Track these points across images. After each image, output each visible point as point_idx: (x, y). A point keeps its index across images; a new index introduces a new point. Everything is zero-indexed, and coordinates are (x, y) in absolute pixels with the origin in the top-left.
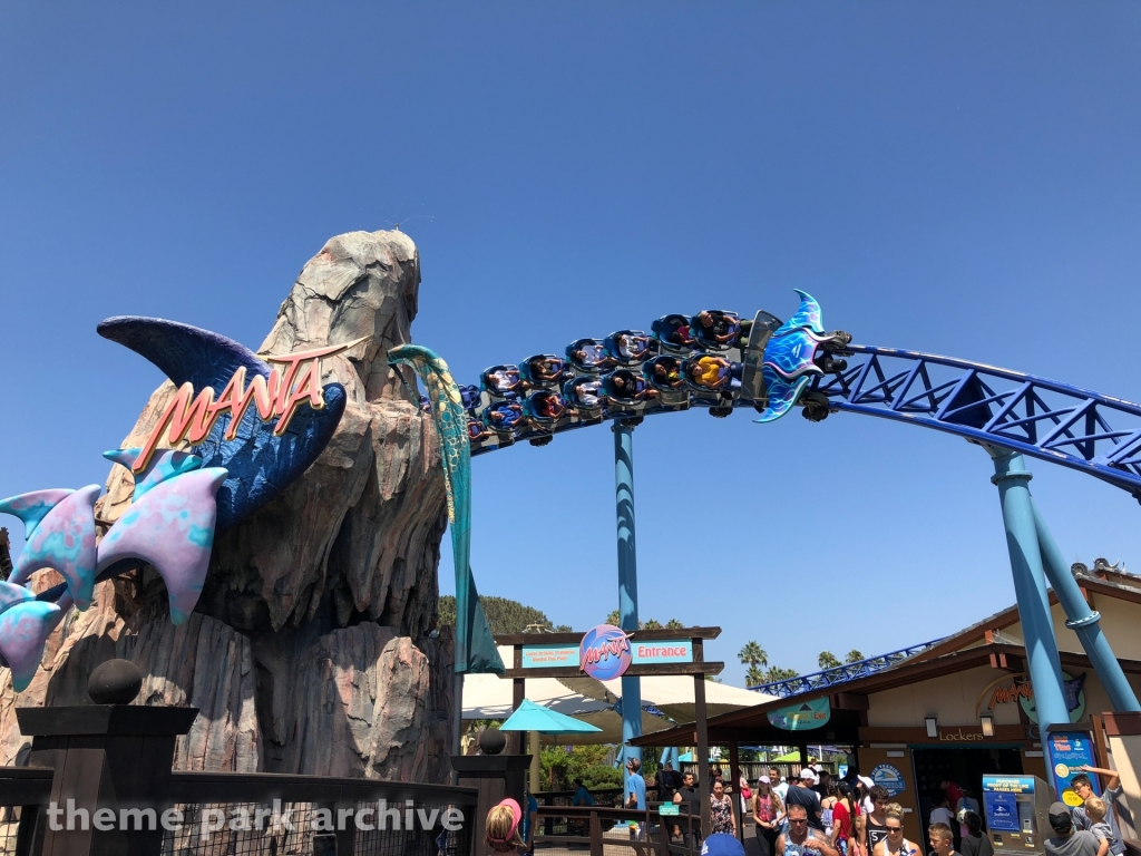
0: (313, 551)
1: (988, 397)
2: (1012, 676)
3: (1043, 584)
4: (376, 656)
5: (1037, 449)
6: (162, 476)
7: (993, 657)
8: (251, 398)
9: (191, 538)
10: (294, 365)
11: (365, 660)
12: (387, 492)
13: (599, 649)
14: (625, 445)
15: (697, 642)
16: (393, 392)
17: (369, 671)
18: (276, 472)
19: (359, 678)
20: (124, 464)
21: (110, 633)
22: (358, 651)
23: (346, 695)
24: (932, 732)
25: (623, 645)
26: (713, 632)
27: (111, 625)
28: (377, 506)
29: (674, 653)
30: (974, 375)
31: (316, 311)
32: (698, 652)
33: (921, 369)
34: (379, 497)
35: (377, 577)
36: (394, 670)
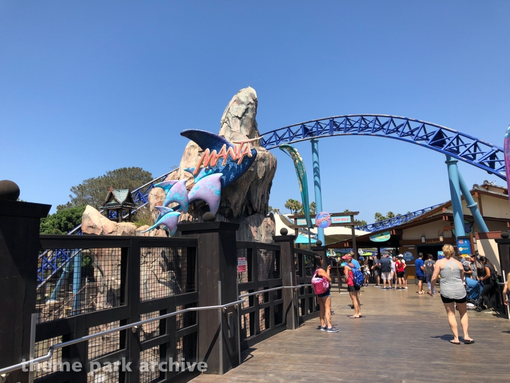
0: (244, 195)
1: (445, 138)
2: (450, 222)
3: (459, 193)
4: (261, 223)
5: (458, 157)
6: (203, 176)
7: (444, 217)
8: (229, 154)
9: (216, 193)
10: (242, 144)
11: (258, 224)
12: (260, 176)
13: (321, 219)
14: (315, 147)
15: (352, 216)
16: (256, 144)
17: (259, 227)
18: (237, 174)
19: (257, 229)
20: (190, 172)
21: (189, 219)
22: (256, 222)
23: (254, 234)
24: (423, 241)
25: (329, 218)
26: (357, 213)
27: (189, 217)
28: (258, 180)
29: (345, 219)
30: (440, 130)
31: (235, 122)
32: (352, 219)
33: (423, 126)
34: (258, 177)
35: (258, 200)
36: (267, 227)
